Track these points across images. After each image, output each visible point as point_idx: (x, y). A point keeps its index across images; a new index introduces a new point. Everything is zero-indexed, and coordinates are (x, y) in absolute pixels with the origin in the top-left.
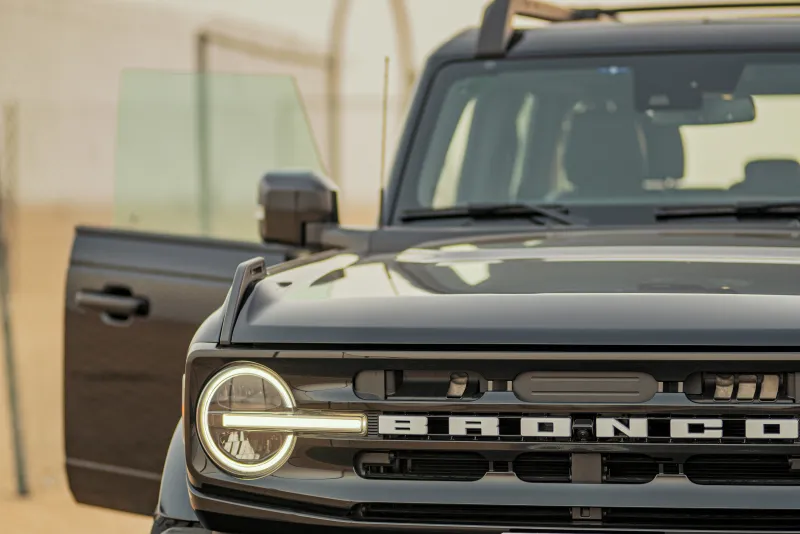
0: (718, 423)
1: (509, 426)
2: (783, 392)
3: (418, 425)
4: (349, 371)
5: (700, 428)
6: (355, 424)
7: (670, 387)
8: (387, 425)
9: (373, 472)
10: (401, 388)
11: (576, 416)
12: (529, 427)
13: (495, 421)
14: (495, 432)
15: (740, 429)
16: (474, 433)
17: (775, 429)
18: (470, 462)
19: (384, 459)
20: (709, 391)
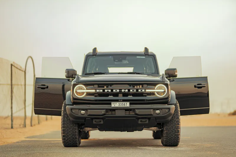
0: (136, 90)
1: (112, 90)
2: (142, 87)
3: (101, 91)
4: (93, 85)
5: (133, 91)
6: (94, 91)
7: (130, 86)
8: (98, 91)
9: (96, 96)
10: (99, 87)
11: (119, 89)
12: (114, 91)
13: (110, 90)
14: (110, 91)
15: (138, 91)
16: (108, 91)
17: (142, 90)
18: (107, 95)
19: (97, 95)
20: (134, 87)
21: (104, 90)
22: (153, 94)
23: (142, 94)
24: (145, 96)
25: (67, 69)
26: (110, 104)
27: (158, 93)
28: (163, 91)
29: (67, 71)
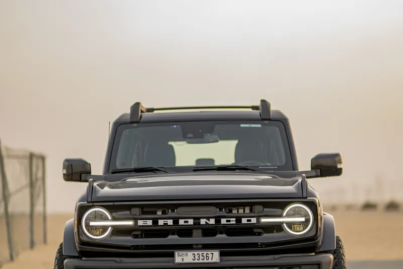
0: (234, 219)
1: (176, 222)
2: (251, 211)
3: (150, 223)
4: (129, 208)
5: (229, 221)
6: (130, 223)
7: (221, 210)
8: (140, 223)
9: (136, 236)
10: (143, 213)
11: (194, 219)
12: (181, 222)
13: (172, 221)
14: (172, 224)
15: (241, 221)
16: (166, 224)
17: (250, 221)
18: (164, 232)
19: (139, 233)
20: (230, 211)
21: (155, 222)
22: (278, 227)
23: (249, 230)
24: (259, 234)
25: (67, 161)
26: (172, 255)
27: (290, 225)
28: (303, 219)
29: (67, 164)
